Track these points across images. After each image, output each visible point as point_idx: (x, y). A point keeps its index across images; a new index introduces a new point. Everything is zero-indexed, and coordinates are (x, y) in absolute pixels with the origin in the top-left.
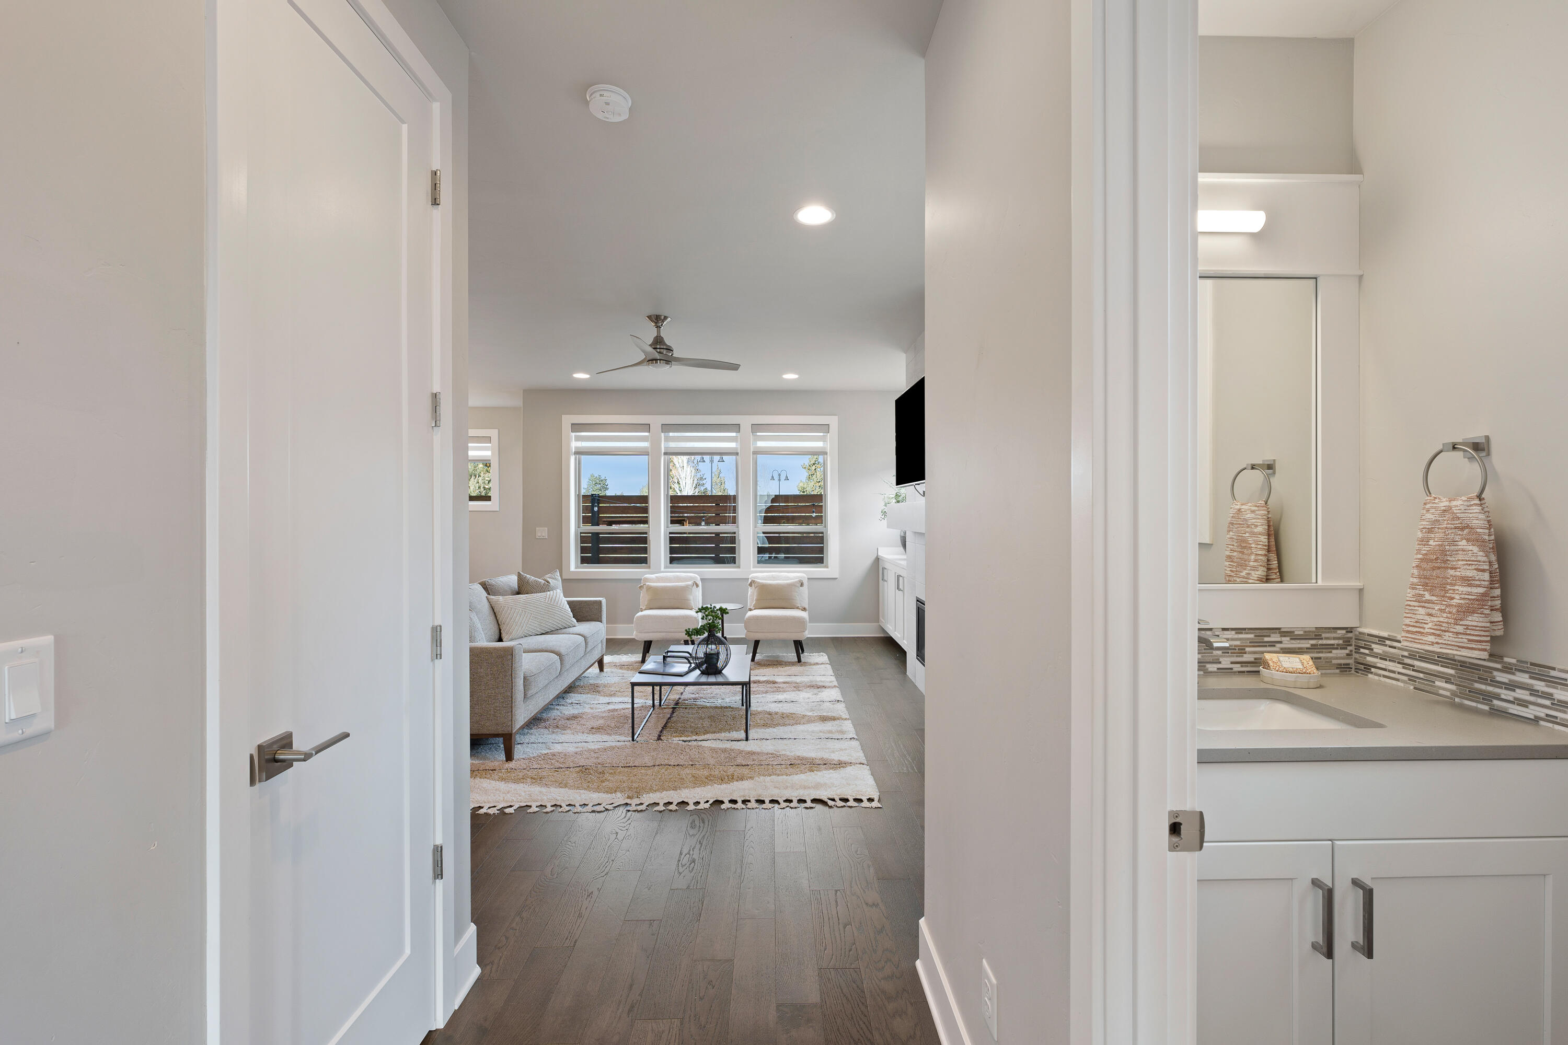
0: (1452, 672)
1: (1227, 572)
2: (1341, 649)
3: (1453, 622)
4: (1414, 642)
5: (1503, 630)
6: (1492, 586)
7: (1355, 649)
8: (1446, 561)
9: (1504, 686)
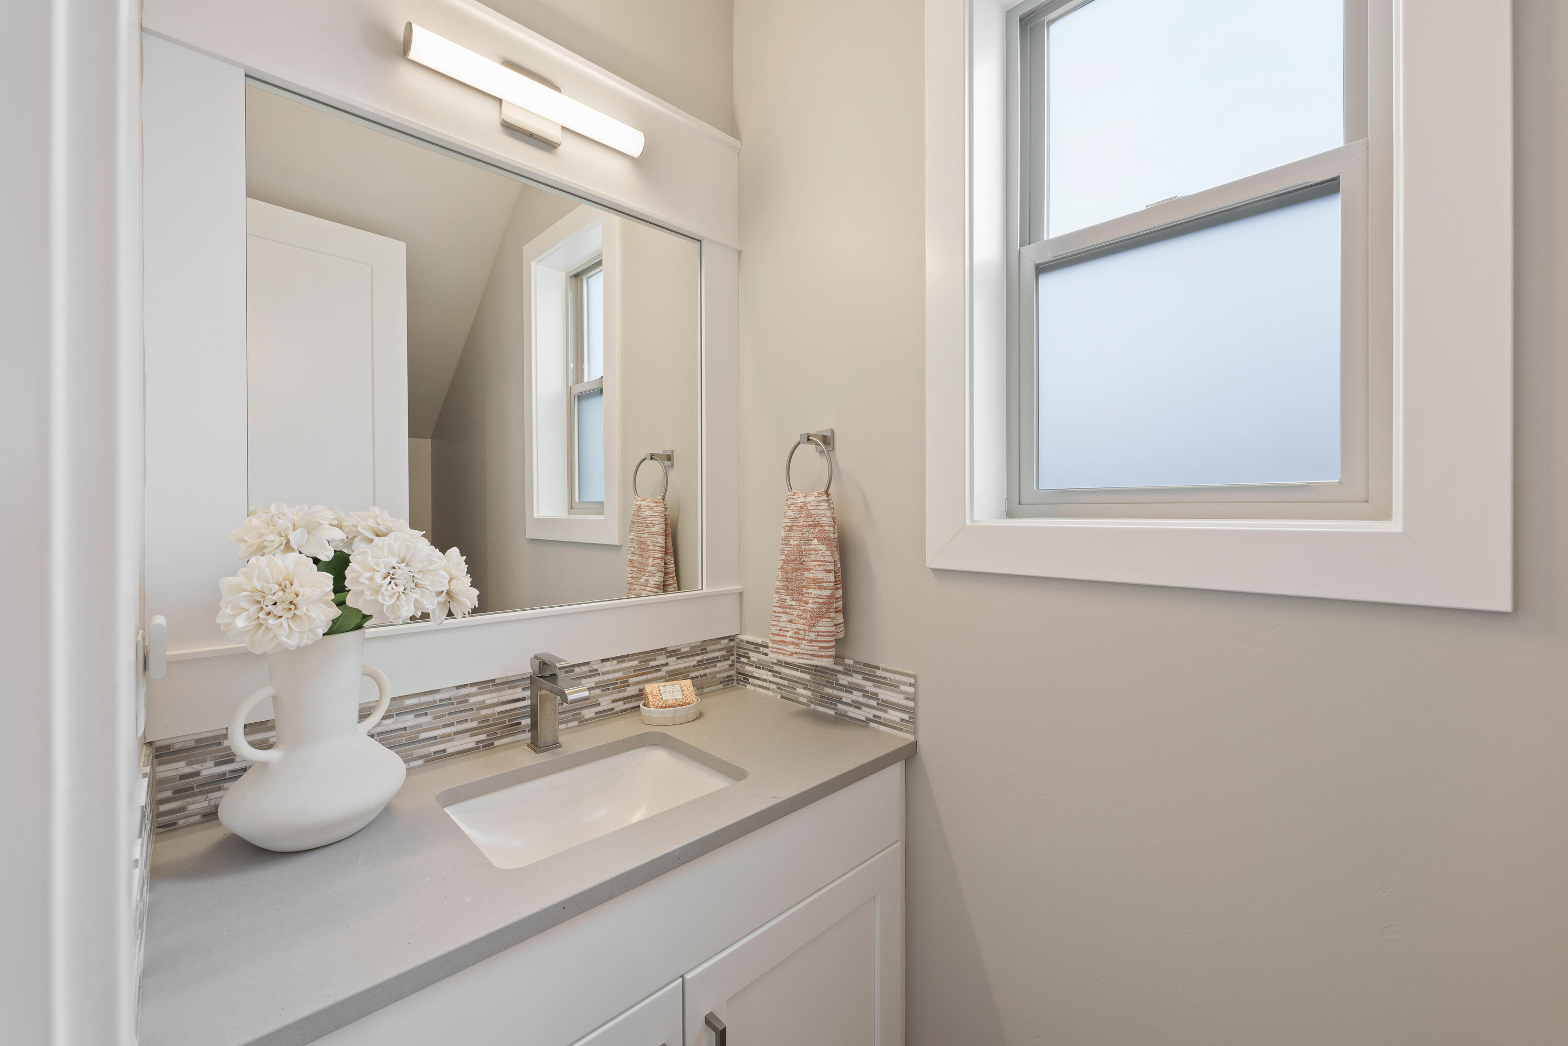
0: (808, 677)
1: (628, 579)
2: (725, 660)
3: (807, 629)
4: (778, 653)
5: (844, 631)
6: (836, 586)
7: (737, 658)
8: (802, 562)
9: (845, 689)
